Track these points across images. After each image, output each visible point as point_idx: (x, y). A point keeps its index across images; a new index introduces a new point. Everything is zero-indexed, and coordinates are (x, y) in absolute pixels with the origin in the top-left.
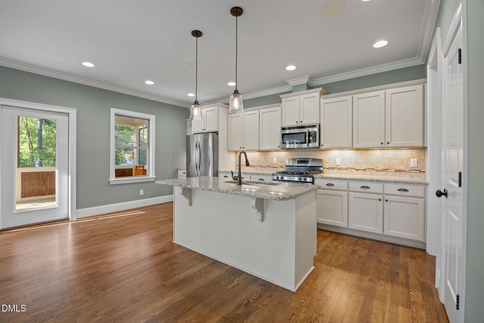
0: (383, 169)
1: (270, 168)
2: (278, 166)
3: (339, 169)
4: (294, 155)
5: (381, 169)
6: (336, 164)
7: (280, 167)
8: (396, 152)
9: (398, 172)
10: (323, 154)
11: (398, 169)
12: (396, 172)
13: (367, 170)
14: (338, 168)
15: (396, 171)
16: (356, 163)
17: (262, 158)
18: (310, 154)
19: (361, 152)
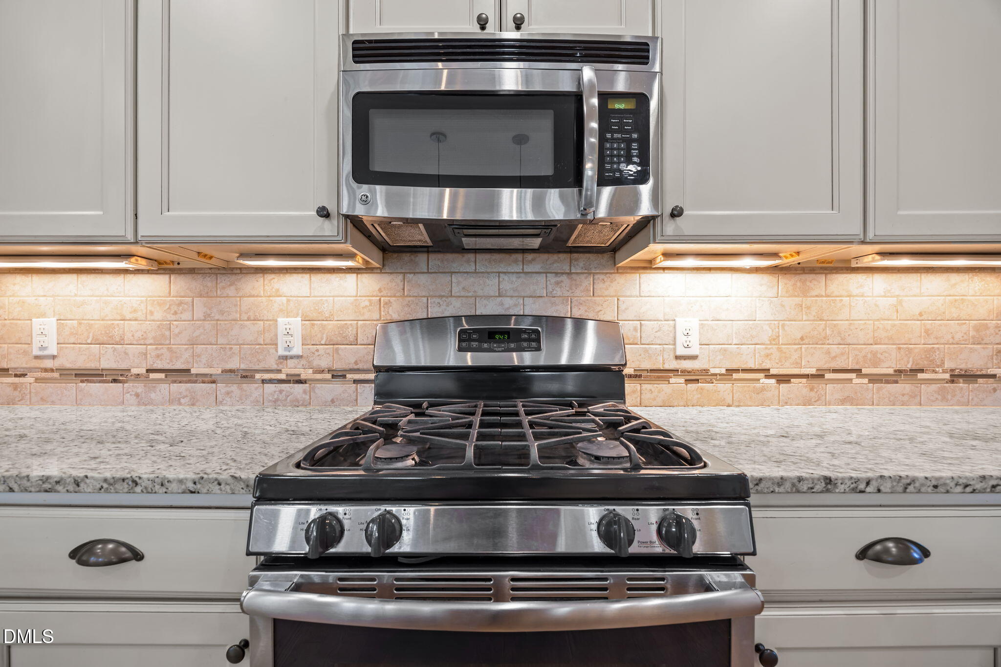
0: (899, 367)
1: (253, 389)
2: (315, 372)
3: (693, 377)
4: (425, 299)
5: (891, 371)
6: (675, 349)
7: (329, 376)
8: (955, 284)
9: (961, 380)
10: (606, 293)
11: (963, 366)
12: (952, 382)
13: (828, 376)
14: (685, 372)
15: (955, 377)
16: (774, 340)
17: (187, 315)
18: (528, 293)
19: (799, 284)
